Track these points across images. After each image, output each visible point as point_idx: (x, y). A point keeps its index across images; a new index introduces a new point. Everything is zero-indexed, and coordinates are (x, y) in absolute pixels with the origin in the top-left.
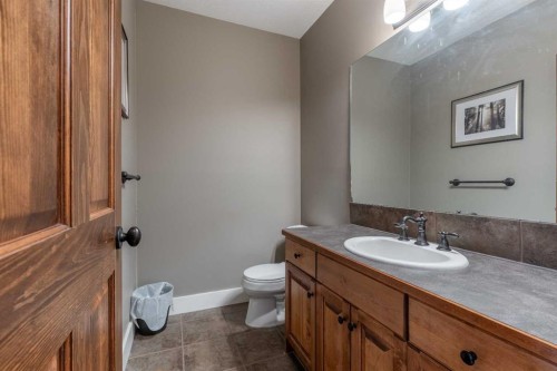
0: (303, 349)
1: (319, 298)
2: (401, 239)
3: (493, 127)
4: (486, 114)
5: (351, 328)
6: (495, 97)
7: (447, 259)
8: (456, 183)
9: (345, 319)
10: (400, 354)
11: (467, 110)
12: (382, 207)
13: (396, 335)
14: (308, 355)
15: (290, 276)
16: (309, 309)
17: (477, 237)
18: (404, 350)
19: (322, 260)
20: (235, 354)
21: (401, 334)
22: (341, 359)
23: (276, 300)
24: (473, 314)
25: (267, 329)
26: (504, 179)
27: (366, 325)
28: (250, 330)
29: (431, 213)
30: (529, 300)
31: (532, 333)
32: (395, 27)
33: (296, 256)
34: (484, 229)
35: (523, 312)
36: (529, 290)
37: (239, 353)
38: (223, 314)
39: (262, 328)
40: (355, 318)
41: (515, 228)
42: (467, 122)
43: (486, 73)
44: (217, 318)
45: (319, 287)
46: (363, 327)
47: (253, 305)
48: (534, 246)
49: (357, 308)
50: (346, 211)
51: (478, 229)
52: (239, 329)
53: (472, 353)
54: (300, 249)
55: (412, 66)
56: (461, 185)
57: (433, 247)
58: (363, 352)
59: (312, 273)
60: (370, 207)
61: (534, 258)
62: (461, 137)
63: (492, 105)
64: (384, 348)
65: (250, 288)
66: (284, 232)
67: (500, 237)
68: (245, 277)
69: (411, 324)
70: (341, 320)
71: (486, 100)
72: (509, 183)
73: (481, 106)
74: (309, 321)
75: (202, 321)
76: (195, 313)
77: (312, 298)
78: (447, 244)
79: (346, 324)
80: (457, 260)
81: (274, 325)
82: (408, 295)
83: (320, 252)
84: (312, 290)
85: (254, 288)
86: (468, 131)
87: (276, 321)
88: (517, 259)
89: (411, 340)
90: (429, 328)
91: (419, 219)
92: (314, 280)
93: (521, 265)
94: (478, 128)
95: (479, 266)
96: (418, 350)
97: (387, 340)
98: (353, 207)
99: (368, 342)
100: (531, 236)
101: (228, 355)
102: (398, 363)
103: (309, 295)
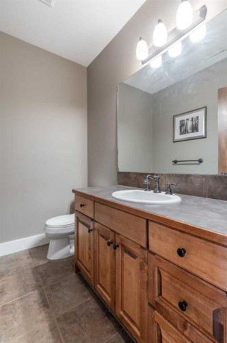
0: (86, 269)
1: (96, 232)
2: (146, 190)
3: (193, 131)
4: (189, 124)
5: (115, 248)
6: (194, 115)
7: (170, 198)
8: (175, 162)
9: (111, 243)
10: (144, 259)
11: (181, 121)
12: (136, 173)
13: (142, 247)
14: (89, 272)
15: (78, 220)
16: (90, 241)
17: (186, 186)
18: (146, 255)
19: (98, 205)
20: (37, 281)
21: (144, 245)
22: (109, 270)
23: (69, 239)
24: (184, 225)
25: (62, 259)
26: (198, 159)
27: (125, 244)
28: (50, 262)
29: (162, 174)
30: (211, 214)
31: (214, 230)
32: (143, 63)
33: (81, 206)
34: (189, 181)
35: (209, 220)
36: (211, 210)
37: (40, 279)
38: (30, 254)
39: (58, 260)
40: (118, 240)
41: (204, 179)
42: (181, 127)
43: (189, 92)
44: (25, 258)
45: (96, 224)
46: (123, 245)
47: (53, 244)
48: (213, 188)
49: (119, 234)
50: (115, 178)
51: (186, 181)
52: (42, 262)
53: (183, 249)
54: (83, 201)
55: (153, 95)
56: (178, 163)
57: (163, 193)
58: (122, 262)
59: (91, 216)
60: (129, 173)
61: (213, 195)
62: (178, 136)
63: (192, 119)
64: (134, 257)
65: (51, 232)
66: (74, 191)
67: (197, 185)
68: (46, 225)
69: (150, 238)
70: (109, 244)
71: (190, 116)
72: (200, 161)
73: (188, 119)
74: (89, 249)
75: (12, 261)
76: (7, 256)
77: (92, 232)
78: (171, 191)
79: (112, 246)
80: (175, 199)
81: (67, 256)
82: (148, 219)
83: (96, 201)
84: (91, 228)
85: (53, 232)
86: (181, 133)
87: (69, 253)
88: (205, 196)
89: (150, 249)
90: (160, 238)
91: (155, 177)
92: (93, 220)
93: (207, 199)
94: (186, 132)
95: (187, 201)
96: (154, 254)
97: (137, 251)
98: (119, 173)
99: (126, 255)
100: (211, 183)
101: (31, 282)
102: (143, 265)
103: (90, 231)
